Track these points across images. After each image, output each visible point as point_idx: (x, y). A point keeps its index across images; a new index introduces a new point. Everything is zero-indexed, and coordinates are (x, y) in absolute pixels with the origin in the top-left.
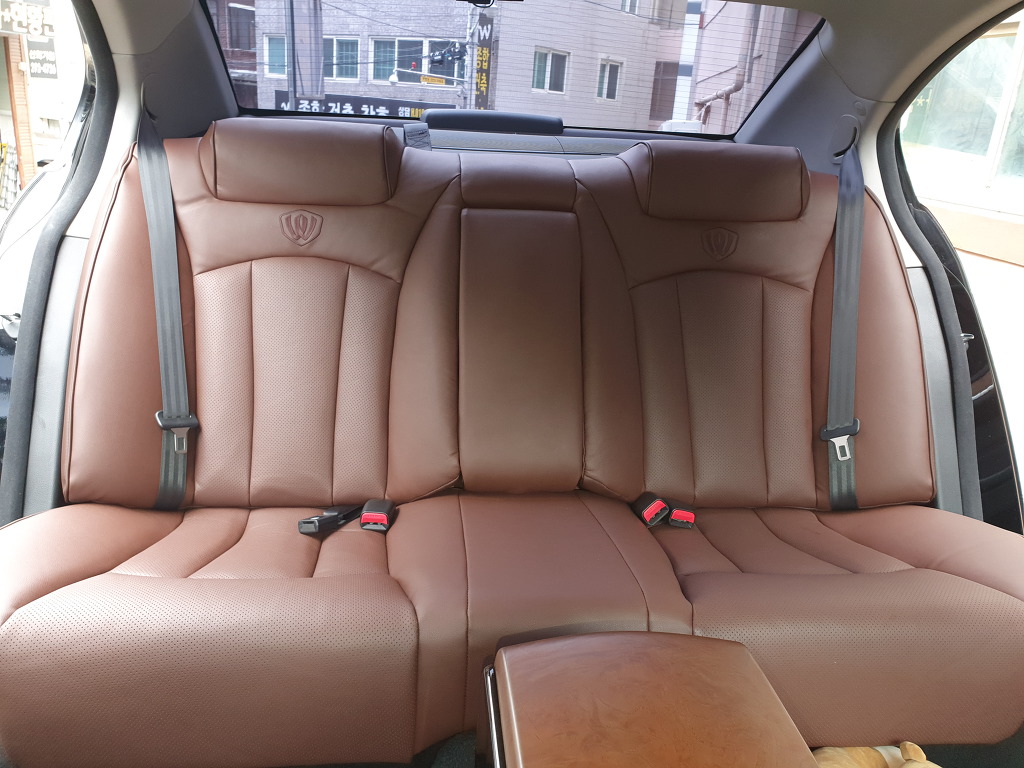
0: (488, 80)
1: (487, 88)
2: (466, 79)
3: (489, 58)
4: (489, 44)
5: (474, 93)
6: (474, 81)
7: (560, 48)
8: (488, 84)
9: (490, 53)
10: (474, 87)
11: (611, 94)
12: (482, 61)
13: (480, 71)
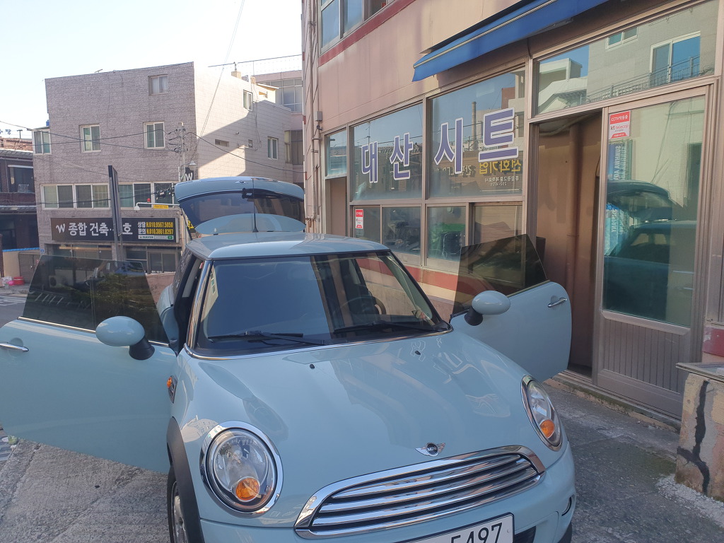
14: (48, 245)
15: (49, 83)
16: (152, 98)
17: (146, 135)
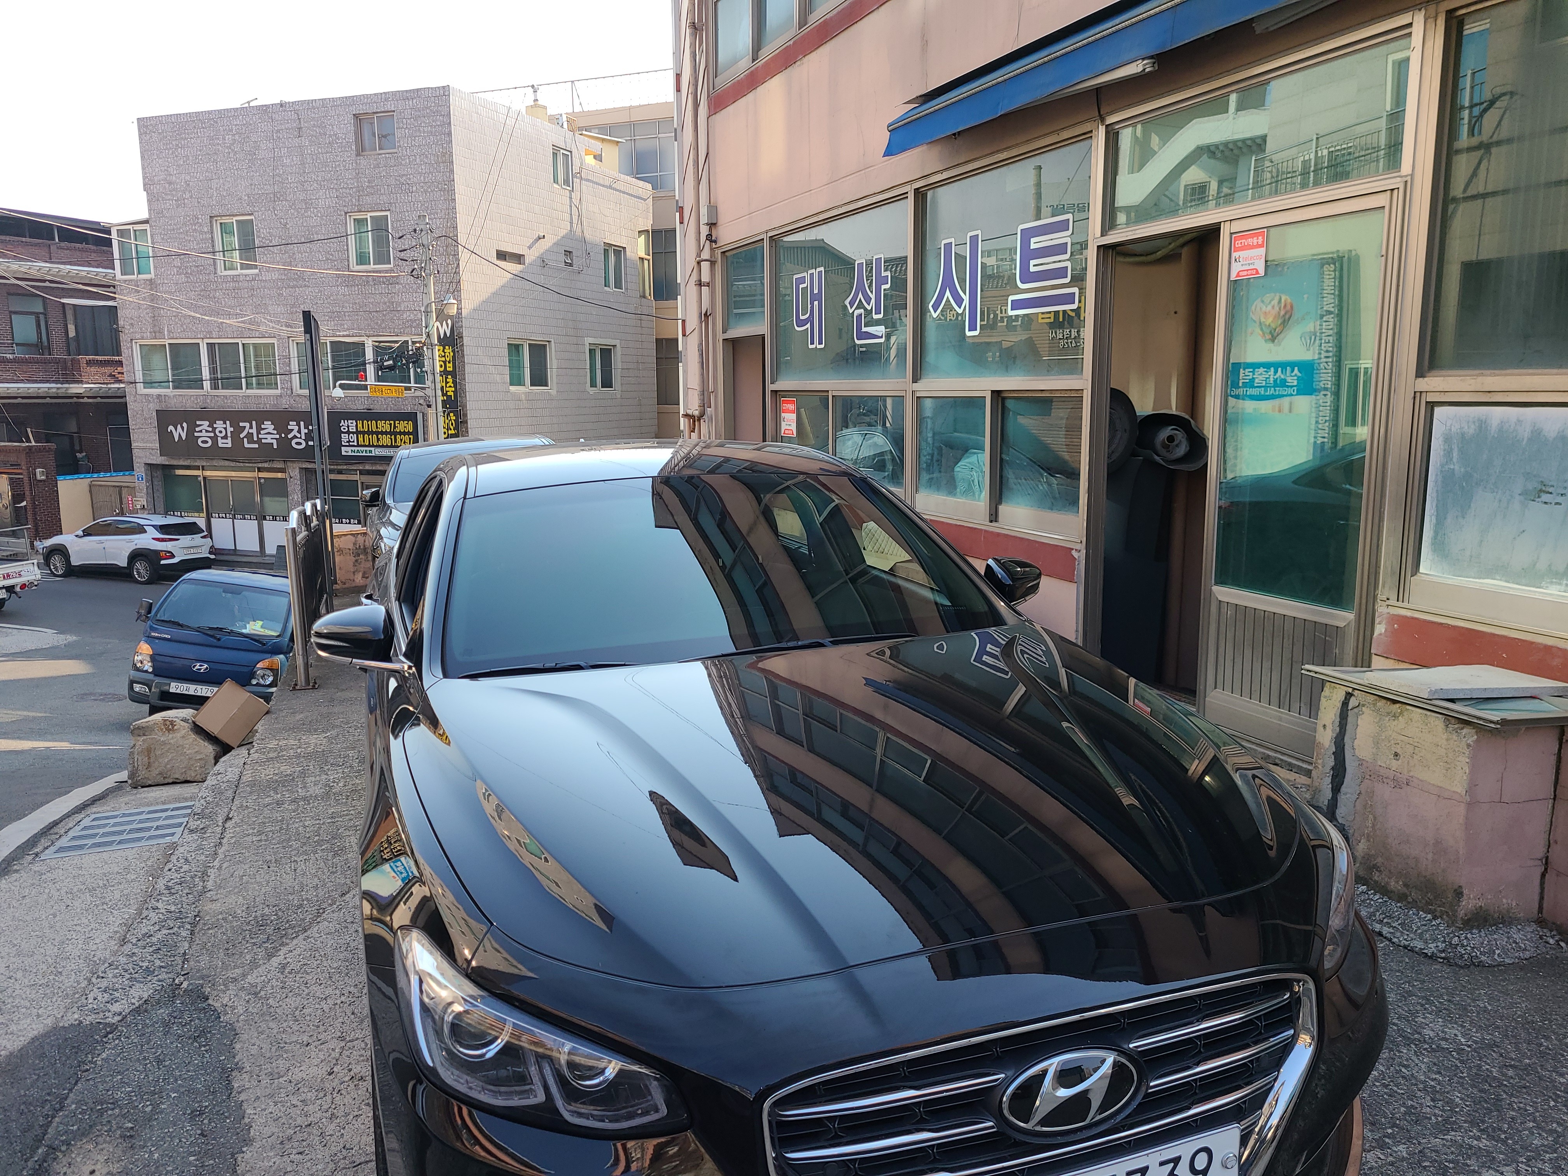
0: (454, 382)
1: (455, 392)
2: (428, 383)
3: (454, 357)
4: (452, 341)
5: (440, 398)
6: (439, 386)
7: (538, 338)
8: (455, 387)
9: (453, 351)
10: (439, 393)
11: (607, 383)
12: (445, 362)
13: (445, 373)
14: (151, 467)
15: (146, 126)
16: (363, 162)
17: (352, 240)
